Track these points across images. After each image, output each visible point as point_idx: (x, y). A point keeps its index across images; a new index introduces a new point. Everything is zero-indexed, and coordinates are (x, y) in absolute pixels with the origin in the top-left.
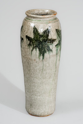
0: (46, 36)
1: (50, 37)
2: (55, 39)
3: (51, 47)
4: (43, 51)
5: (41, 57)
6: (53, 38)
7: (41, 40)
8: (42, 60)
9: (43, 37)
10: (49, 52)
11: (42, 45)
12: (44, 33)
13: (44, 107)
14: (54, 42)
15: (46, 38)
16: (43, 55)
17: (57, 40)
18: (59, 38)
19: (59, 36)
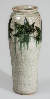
6: (12, 28)
17: (15, 31)
18: (17, 30)
19: (17, 28)
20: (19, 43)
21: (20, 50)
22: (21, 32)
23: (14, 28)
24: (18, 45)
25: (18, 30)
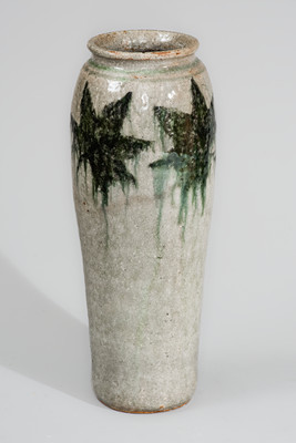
0: (112, 124)
1: (125, 131)
2: (146, 139)
3: (130, 165)
4: (103, 174)
5: (100, 196)
6: (139, 136)
7: (98, 137)
8: (103, 206)
9: (104, 128)
10: (123, 185)
11: (101, 154)
12: (108, 112)
13: (122, 377)
14: (143, 153)
15: (112, 133)
16: (105, 191)
17: (158, 147)
18: (171, 140)
19: (167, 132)
20: (178, 191)
21: (179, 223)
22: (185, 142)
23: (156, 134)
24: (173, 203)
25: (176, 139)
